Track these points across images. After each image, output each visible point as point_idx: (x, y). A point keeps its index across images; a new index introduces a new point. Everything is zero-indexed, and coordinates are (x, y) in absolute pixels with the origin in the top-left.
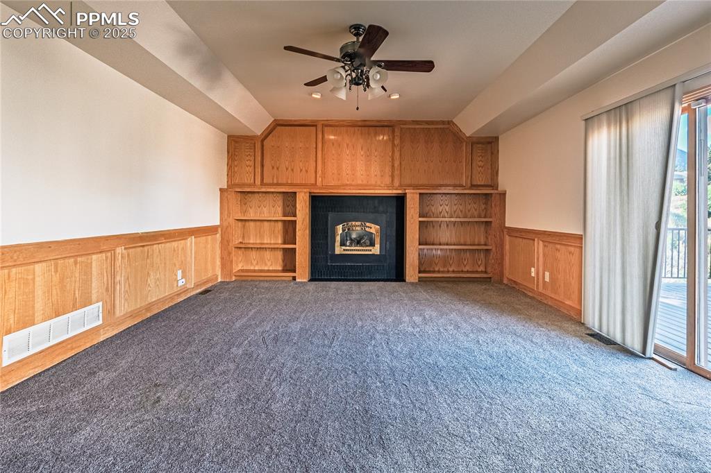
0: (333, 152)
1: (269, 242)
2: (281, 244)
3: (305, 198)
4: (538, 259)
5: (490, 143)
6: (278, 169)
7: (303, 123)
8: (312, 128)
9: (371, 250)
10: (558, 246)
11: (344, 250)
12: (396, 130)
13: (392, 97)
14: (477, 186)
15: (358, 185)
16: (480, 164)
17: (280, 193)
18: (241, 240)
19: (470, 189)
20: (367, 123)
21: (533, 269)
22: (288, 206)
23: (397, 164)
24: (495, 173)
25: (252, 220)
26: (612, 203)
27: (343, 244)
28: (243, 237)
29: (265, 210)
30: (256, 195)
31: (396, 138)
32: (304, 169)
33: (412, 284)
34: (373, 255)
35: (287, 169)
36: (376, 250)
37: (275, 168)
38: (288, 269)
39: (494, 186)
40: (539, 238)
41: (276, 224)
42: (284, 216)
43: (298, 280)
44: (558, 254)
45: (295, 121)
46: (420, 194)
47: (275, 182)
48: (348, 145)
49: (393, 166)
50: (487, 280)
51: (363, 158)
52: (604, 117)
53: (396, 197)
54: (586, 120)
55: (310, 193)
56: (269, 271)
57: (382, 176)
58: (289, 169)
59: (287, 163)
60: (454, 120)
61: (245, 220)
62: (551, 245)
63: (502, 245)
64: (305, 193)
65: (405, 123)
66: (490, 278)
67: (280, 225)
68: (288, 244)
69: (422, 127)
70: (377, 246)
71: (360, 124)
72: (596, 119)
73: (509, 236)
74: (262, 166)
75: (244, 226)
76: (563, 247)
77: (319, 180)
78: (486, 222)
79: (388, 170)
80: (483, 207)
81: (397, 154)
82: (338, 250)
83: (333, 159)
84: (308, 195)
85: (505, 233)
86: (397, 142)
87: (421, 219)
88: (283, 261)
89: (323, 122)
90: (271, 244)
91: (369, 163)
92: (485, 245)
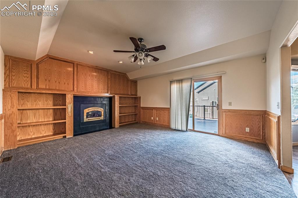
0: (83, 77)
1: (43, 120)
2: (52, 121)
3: (71, 97)
4: (154, 115)
5: (135, 82)
6: (49, 81)
7: (65, 60)
8: (71, 64)
9: (100, 118)
10: (161, 111)
11: (88, 120)
12: (109, 73)
13: (120, 62)
14: (133, 95)
15: (94, 92)
16: (133, 88)
17: (51, 94)
18: (19, 122)
19: (131, 96)
20: (98, 68)
21: (152, 118)
22: (56, 101)
23: (109, 85)
24: (137, 91)
25: (29, 109)
26: (178, 100)
27: (87, 117)
28: (21, 120)
29: (40, 103)
30: (33, 95)
31: (109, 76)
32: (66, 83)
33: (117, 128)
34: (101, 120)
35: (56, 82)
36: (102, 118)
37: (48, 81)
38: (57, 133)
39: (136, 95)
40: (154, 110)
41: (49, 110)
42: (54, 106)
43: (67, 137)
44: (161, 113)
45: (61, 58)
46: (119, 97)
47: (47, 87)
48: (89, 75)
49: (108, 86)
50: (137, 123)
51: (96, 82)
52: (176, 81)
53: (109, 97)
54: (170, 81)
55: (74, 94)
56: (43, 137)
57: (104, 89)
58: (57, 82)
59: (56, 78)
60: (127, 74)
61: (23, 110)
62: (158, 111)
63: (140, 112)
64: (71, 94)
65: (112, 71)
66: (137, 122)
67: (51, 111)
68: (57, 120)
69: (117, 73)
70: (103, 117)
71: (95, 67)
72: (173, 82)
73: (143, 109)
74: (38, 78)
75: (22, 113)
76: (162, 111)
77: (75, 89)
78: (135, 106)
79: (106, 87)
80: (134, 101)
81: (109, 82)
82: (86, 120)
83: (83, 80)
84: (73, 95)
85: (141, 109)
86: (109, 77)
87: (120, 105)
88: (54, 130)
89: (77, 63)
90: (44, 122)
91: (98, 84)
92: (135, 112)
